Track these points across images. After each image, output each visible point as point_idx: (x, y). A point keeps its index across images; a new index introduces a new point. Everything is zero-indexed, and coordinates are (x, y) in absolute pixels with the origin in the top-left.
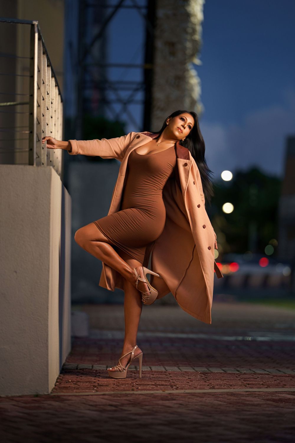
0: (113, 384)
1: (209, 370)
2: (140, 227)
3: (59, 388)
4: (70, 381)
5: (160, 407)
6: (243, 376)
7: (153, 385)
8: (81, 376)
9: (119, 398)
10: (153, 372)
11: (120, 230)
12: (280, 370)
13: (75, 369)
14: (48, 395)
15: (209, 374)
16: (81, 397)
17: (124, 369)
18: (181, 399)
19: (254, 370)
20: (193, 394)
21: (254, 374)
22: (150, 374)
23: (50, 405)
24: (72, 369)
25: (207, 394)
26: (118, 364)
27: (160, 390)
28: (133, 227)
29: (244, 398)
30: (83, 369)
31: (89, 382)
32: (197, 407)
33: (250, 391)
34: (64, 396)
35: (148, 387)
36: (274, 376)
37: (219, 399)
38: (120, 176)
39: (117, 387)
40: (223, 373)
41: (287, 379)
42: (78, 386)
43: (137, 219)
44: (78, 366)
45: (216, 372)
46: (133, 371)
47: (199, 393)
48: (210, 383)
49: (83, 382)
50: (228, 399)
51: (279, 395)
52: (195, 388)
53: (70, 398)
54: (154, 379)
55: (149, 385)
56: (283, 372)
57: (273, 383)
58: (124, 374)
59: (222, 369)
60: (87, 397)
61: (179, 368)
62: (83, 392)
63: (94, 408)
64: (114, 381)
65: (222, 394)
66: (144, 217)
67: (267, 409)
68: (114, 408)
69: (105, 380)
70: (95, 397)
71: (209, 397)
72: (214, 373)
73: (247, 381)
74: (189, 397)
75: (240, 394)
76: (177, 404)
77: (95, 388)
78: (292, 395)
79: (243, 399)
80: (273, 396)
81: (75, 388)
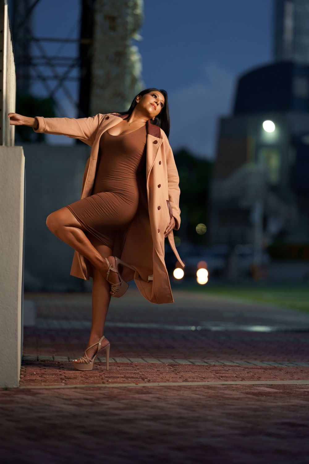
0: (80, 376)
1: (176, 362)
2: (115, 211)
3: (26, 380)
4: (35, 373)
5: (138, 401)
6: (213, 367)
7: (123, 377)
8: (44, 368)
9: (92, 392)
10: (118, 364)
11: (94, 215)
12: (249, 361)
13: (36, 361)
14: (17, 388)
15: (177, 366)
16: (53, 390)
17: (90, 361)
18: (157, 392)
19: (222, 361)
20: (169, 388)
21: (224, 366)
22: (116, 366)
23: (23, 399)
24: (32, 361)
25: (183, 387)
26: (84, 355)
27: (132, 383)
28: (108, 212)
29: (222, 391)
30: (44, 361)
31: (56, 374)
32: (176, 401)
33: (226, 384)
34: (34, 389)
35: (118, 380)
36: (245, 368)
37: (197, 392)
38: (92, 159)
39: (86, 380)
40: (192, 364)
41: (260, 371)
42: (45, 379)
43: (113, 203)
44: (38, 358)
45: (184, 363)
46: (97, 362)
47: (175, 386)
48: (182, 376)
49: (48, 374)
50: (206, 393)
51: (257, 388)
52: (168, 381)
53: (41, 391)
54: (121, 371)
55: (119, 377)
56: (253, 364)
57: (246, 375)
58: (91, 366)
59: (189, 361)
60: (58, 390)
61: (144, 360)
62: (52, 385)
63: (70, 403)
64: (81, 373)
65: (198, 387)
66: (120, 202)
67: (249, 403)
68: (90, 402)
69: (71, 372)
70: (68, 390)
71: (185, 391)
72: (182, 365)
73: (219, 373)
74: (165, 390)
75: (216, 388)
76: (154, 397)
77: (63, 381)
78: (270, 388)
79: (221, 393)
80: (251, 390)
81: (42, 381)
